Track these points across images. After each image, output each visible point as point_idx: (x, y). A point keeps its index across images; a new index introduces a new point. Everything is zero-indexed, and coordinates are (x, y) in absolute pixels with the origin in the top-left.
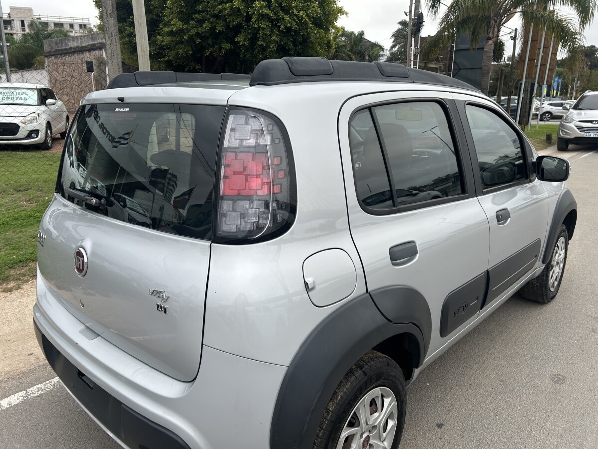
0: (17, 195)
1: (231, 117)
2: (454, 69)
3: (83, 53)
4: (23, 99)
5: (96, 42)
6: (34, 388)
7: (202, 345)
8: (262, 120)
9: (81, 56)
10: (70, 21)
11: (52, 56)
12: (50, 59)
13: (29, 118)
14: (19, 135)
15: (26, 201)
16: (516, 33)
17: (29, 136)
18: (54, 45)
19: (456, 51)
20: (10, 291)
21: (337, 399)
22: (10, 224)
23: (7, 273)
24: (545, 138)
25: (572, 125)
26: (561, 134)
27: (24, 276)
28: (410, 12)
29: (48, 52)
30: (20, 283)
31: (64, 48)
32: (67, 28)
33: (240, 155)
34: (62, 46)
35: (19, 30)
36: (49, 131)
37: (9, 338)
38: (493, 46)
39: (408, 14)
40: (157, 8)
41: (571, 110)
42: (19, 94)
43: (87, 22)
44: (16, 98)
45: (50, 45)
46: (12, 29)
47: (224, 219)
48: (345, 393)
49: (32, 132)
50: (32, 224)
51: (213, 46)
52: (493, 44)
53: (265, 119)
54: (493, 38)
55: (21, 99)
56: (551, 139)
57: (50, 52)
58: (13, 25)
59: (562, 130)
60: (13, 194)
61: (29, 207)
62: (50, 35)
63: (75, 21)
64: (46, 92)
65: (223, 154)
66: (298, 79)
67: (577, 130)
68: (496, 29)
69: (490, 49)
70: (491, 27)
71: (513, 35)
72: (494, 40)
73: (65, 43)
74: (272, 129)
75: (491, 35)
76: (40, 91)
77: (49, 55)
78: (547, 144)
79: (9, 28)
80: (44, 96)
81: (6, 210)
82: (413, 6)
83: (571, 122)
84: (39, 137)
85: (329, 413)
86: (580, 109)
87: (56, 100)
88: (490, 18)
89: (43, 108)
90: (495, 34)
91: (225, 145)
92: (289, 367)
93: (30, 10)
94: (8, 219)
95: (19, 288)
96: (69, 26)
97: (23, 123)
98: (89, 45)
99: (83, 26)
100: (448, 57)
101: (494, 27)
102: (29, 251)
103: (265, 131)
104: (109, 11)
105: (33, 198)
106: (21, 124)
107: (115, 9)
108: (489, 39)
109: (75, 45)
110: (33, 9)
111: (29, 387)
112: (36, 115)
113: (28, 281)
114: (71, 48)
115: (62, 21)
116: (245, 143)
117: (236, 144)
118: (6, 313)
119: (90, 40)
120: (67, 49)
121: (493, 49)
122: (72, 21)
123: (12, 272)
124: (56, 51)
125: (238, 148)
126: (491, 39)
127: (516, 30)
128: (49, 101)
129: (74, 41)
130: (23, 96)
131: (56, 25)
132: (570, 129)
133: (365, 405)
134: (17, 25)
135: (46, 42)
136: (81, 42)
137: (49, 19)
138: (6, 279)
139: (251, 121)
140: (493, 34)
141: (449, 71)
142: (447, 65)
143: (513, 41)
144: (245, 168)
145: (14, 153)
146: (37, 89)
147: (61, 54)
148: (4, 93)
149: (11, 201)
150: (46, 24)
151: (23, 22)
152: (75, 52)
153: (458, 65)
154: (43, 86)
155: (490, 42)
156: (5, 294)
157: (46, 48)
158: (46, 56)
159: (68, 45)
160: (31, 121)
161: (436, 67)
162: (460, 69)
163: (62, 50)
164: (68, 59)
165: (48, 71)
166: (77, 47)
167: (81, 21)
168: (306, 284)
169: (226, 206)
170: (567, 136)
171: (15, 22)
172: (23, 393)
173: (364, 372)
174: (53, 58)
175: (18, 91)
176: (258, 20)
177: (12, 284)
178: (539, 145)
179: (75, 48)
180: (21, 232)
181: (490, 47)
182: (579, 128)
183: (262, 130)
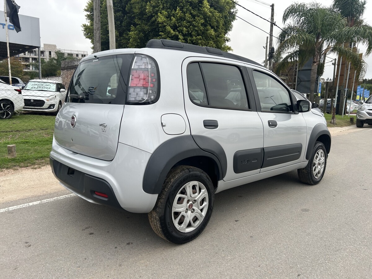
0: (41, 131)
1: (136, 58)
2: (297, 81)
4: (48, 88)
6: (45, 200)
7: (118, 142)
8: (148, 59)
10: (77, 52)
11: (65, 69)
12: (64, 71)
13: (50, 98)
14: (43, 107)
15: (45, 134)
16: (335, 61)
17: (49, 108)
18: (67, 64)
19: (299, 71)
20: (36, 168)
21: (175, 178)
22: (37, 144)
23: (34, 161)
24: (350, 120)
25: (364, 112)
26: (358, 117)
27: (43, 163)
28: (267, 46)
29: (63, 67)
30: (40, 166)
32: (75, 56)
33: (138, 71)
34: (71, 64)
35: (48, 57)
36: (60, 106)
37: (33, 187)
38: (317, 66)
39: (265, 47)
40: (125, 44)
41: (364, 104)
42: (46, 85)
43: (86, 53)
44: (44, 87)
45: (64, 63)
46: (43, 56)
47: (130, 95)
48: (179, 176)
49: (51, 105)
50: (48, 144)
52: (317, 65)
53: (149, 59)
54: (317, 62)
55: (47, 88)
56: (353, 121)
57: (64, 67)
58: (44, 54)
59: (358, 115)
60: (39, 131)
61: (46, 137)
62: (65, 59)
63: (79, 53)
64: (60, 86)
65: (131, 71)
66: (166, 47)
67: (367, 115)
68: (318, 57)
69: (315, 68)
70: (315, 56)
71: (334, 62)
72: (317, 63)
73: (73, 63)
74: (152, 63)
75: (315, 60)
76: (58, 84)
77: (63, 69)
78: (350, 124)
79: (42, 56)
80: (59, 87)
81: (35, 137)
82: (268, 43)
83: (363, 110)
84: (54, 109)
85: (171, 183)
86: (370, 103)
87: (65, 89)
88: (315, 51)
89: (58, 93)
90: (318, 60)
91: (133, 67)
92: (152, 154)
93: (55, 46)
94: (36, 141)
95: (40, 168)
96: (76, 55)
97: (47, 100)
99: (84, 56)
100: (294, 74)
101: (317, 56)
102: (46, 153)
103: (148, 63)
104: (97, 40)
105: (50, 133)
106: (45, 101)
107: (100, 39)
108: (314, 62)
110: (56, 45)
111: (42, 200)
112: (54, 96)
113: (44, 165)
114: (76, 65)
115: (72, 52)
116: (141, 67)
117: (136, 67)
118: (33, 177)
121: (317, 68)
122: (78, 52)
123: (37, 161)
124: (68, 67)
125: (137, 69)
126: (315, 63)
127: (335, 59)
128: (62, 90)
129: (78, 61)
130: (48, 87)
131: (69, 54)
132: (363, 114)
133: (189, 186)
134: (47, 54)
135: (63, 62)
137: (65, 51)
138: (34, 164)
139: (143, 59)
140: (317, 60)
141: (294, 82)
142: (293, 79)
143: (334, 66)
144: (139, 76)
145: (40, 116)
146: (56, 83)
147: (70, 69)
148: (38, 85)
149: (38, 134)
150: (63, 54)
151: (50, 52)
153: (299, 79)
154: (59, 82)
155: (315, 64)
156: (33, 170)
157: (62, 66)
158: (62, 70)
159: (74, 64)
160: (51, 99)
161: (284, 78)
162: (301, 81)
163: (71, 66)
165: (62, 77)
167: (83, 53)
168: (162, 123)
169: (131, 91)
170: (361, 118)
171: (46, 52)
172: (40, 201)
173: (189, 171)
174: (66, 70)
175: (45, 84)
177: (36, 166)
178: (345, 123)
180: (42, 147)
181: (315, 67)
182: (369, 113)
183: (147, 63)
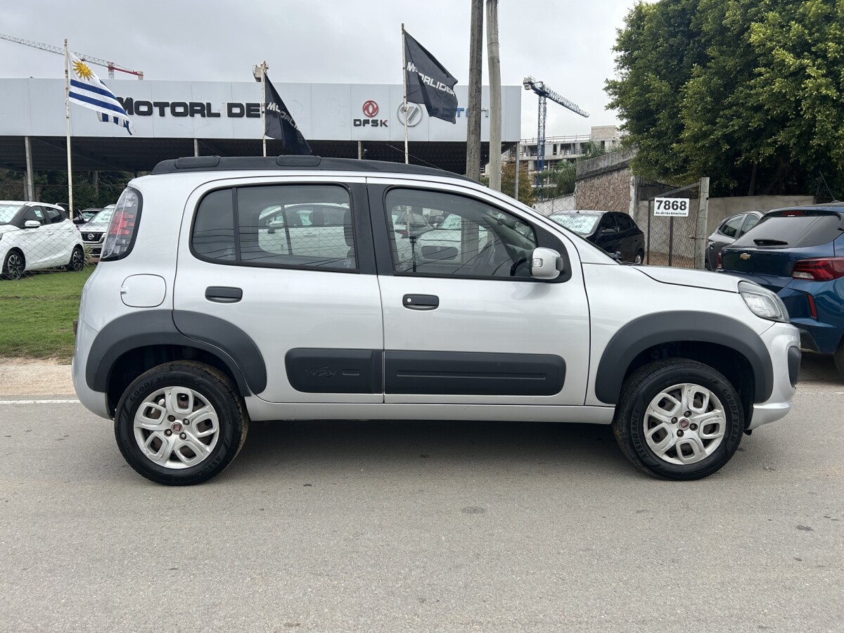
3: (611, 174)
5: (626, 159)
9: (610, 177)
11: (582, 179)
12: (580, 183)
18: (585, 167)
31: (595, 169)
45: (582, 167)
51: (748, 151)
57: (581, 175)
77: (579, 179)
92: (99, 333)
98: (619, 164)
109: (606, 164)
114: (601, 169)
119: (621, 157)
120: (597, 171)
124: (587, 173)
135: (580, 164)
136: (612, 161)
147: (590, 177)
152: (604, 173)
157: (579, 171)
158: (577, 181)
159: (599, 165)
163: (593, 172)
164: (596, 182)
165: (577, 198)
166: (608, 167)
174: (583, 182)
176: (812, 106)
179: (605, 169)
